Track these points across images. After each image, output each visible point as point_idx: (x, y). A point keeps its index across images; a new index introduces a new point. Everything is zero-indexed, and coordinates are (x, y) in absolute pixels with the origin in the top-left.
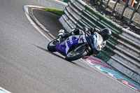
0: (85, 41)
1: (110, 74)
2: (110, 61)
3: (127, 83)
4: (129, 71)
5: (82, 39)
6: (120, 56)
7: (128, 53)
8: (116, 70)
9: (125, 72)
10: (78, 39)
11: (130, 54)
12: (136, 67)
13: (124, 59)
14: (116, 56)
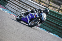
0: (38, 16)
1: (6, 12)
2: (6, 6)
3: (13, 15)
4: (14, 10)
5: (36, 15)
6: (10, 4)
7: (14, 2)
8: (9, 10)
9: (12, 11)
10: (34, 16)
11: (15, 3)
12: (17, 9)
13: (12, 5)
14: (9, 3)
